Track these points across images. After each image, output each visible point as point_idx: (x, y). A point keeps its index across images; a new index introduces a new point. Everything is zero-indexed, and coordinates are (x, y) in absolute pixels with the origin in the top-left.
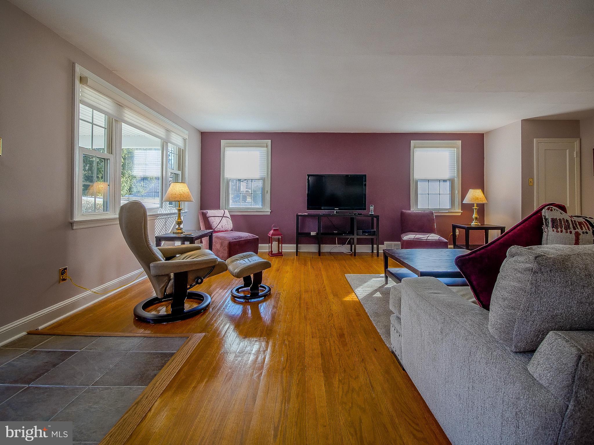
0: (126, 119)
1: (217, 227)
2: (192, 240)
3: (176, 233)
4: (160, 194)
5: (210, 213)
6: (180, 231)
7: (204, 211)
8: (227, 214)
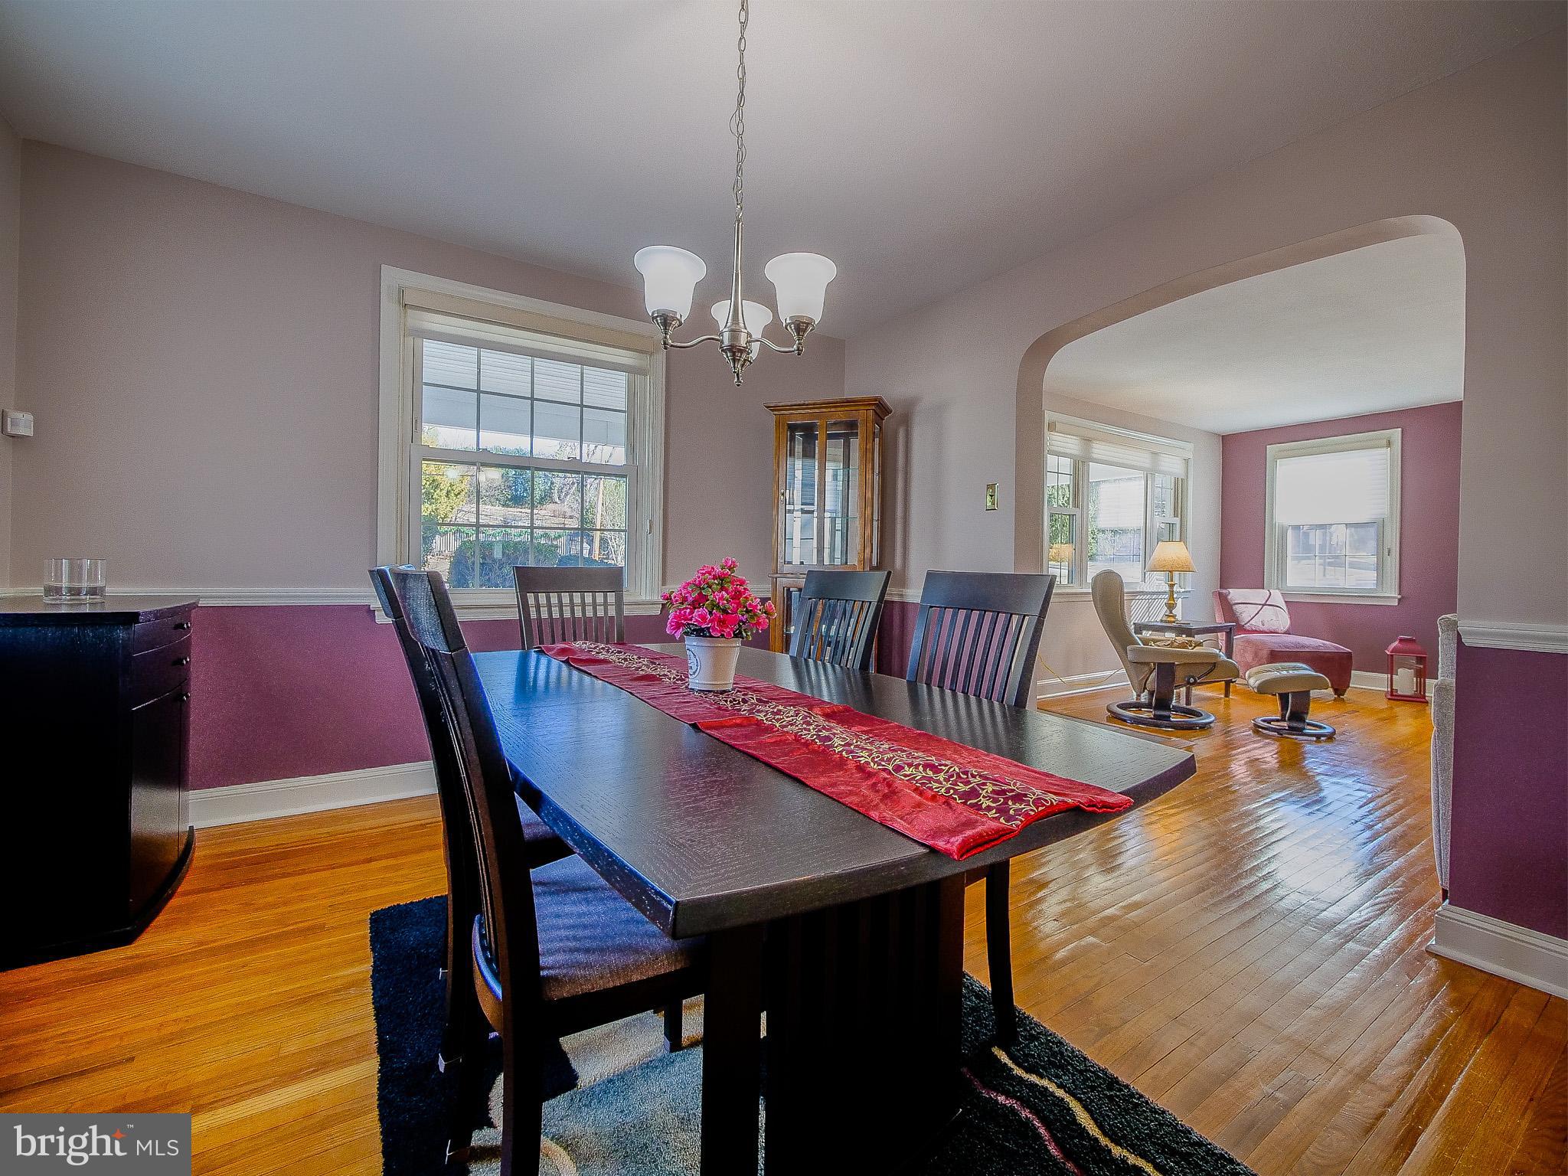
0: (1095, 456)
1: (1251, 622)
2: (1190, 632)
3: (1166, 622)
4: (1142, 558)
5: (1235, 594)
6: (1173, 619)
7: (1224, 591)
8: (1278, 598)
